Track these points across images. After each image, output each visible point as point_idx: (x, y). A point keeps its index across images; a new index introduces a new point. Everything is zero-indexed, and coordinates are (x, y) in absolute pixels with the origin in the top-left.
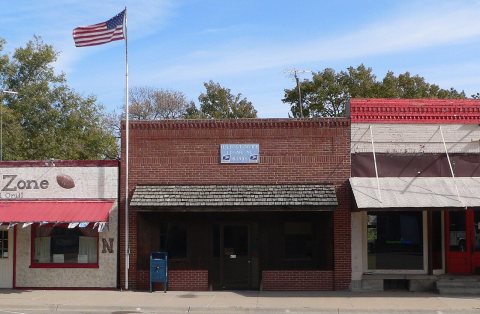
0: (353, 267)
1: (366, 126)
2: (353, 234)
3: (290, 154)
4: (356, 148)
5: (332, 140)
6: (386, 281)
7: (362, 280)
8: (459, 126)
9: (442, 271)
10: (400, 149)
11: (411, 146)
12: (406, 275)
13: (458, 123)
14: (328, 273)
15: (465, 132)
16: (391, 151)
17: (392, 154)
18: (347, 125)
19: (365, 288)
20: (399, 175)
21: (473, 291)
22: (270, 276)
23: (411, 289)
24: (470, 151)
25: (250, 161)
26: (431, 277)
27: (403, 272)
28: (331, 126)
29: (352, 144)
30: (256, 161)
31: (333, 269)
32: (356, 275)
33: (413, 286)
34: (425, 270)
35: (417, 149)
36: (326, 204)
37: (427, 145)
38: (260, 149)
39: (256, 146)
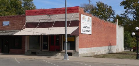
5: (22, 20)
6: (32, 52)
8: (46, 15)
9: (48, 50)
11: (37, 21)
12: (35, 51)
15: (48, 17)
18: (25, 16)
19: (28, 53)
24: (49, 21)
25: (8, 25)
28: (22, 17)
31: (22, 49)
33: (37, 53)
37: (40, 20)
38: (10, 22)
39: (9, 22)
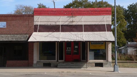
0: (34, 59)
1: (39, 16)
2: (34, 49)
3: (15, 25)
4: (35, 23)
5: (28, 21)
6: (44, 64)
7: (37, 64)
8: (66, 17)
9: (63, 61)
10: (49, 24)
11: (52, 23)
12: (49, 62)
13: (66, 16)
14: (27, 61)
15: (68, 18)
16: (46, 24)
17: (46, 25)
18: (33, 16)
19: (37, 66)
20: (48, 32)
21: (67, 66)
22: (9, 62)
23: (51, 66)
24: (70, 24)
25: (3, 27)
26: (57, 62)
27: (50, 61)
28: (28, 17)
29: (34, 22)
30: (5, 27)
31: (28, 60)
32: (35, 62)
33: (52, 65)
34: (56, 61)
35: (54, 24)
36: (23, 40)
37: (57, 22)
38: (7, 23)
39: (5, 23)
